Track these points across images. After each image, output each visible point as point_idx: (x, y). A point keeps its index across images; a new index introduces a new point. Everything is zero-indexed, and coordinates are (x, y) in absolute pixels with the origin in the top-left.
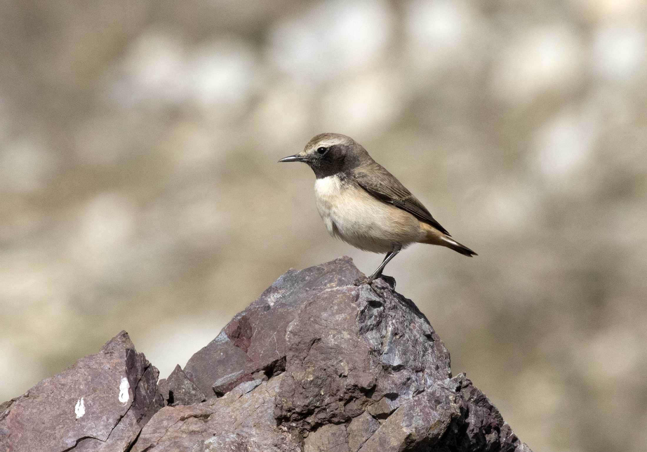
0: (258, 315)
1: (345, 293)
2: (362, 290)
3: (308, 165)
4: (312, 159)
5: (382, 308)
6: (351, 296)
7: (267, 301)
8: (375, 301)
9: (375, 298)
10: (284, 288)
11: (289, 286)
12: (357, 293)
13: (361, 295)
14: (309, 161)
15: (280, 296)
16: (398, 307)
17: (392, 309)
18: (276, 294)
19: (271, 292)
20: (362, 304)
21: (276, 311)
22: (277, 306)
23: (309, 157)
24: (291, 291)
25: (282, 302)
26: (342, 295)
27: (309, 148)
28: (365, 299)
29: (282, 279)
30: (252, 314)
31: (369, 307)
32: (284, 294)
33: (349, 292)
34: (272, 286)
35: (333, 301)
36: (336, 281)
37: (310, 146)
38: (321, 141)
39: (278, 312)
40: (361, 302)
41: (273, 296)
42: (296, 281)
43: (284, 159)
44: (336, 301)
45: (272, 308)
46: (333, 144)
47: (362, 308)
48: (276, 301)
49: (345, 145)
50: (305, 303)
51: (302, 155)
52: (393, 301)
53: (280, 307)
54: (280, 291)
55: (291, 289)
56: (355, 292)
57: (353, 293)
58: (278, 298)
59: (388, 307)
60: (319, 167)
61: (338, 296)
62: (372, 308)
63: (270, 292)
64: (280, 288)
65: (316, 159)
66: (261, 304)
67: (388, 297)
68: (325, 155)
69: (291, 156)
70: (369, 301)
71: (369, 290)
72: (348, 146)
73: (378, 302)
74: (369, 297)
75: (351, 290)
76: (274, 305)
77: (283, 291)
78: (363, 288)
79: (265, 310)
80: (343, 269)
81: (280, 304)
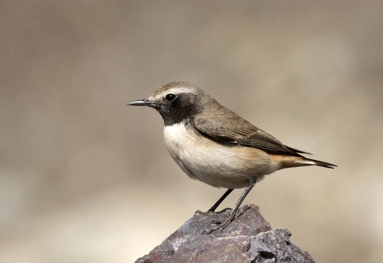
0: (161, 259)
1: (236, 242)
2: (254, 241)
3: (156, 111)
4: (161, 105)
5: (273, 259)
6: (242, 246)
7: (172, 245)
8: (266, 252)
9: (267, 248)
10: (189, 233)
11: (194, 231)
12: (248, 243)
13: (253, 245)
14: (157, 107)
15: (185, 241)
16: (292, 259)
17: (284, 261)
18: (181, 239)
19: (177, 237)
20: (253, 254)
21: (179, 256)
22: (181, 251)
23: (158, 103)
24: (197, 236)
25: (187, 247)
26: (234, 244)
27: (160, 93)
28: (257, 250)
29: (188, 224)
30: (156, 258)
31: (260, 258)
32: (189, 239)
33: (241, 242)
34: (178, 231)
35: (224, 250)
36: (240, 229)
37: (160, 91)
38: (171, 88)
39: (181, 257)
40: (252, 253)
41: (178, 241)
42: (202, 227)
43: (133, 103)
44: (226, 250)
45: (176, 252)
46: (182, 92)
47: (253, 259)
48: (181, 247)
49: (194, 94)
50: (197, 250)
51: (150, 100)
52: (286, 253)
53: (184, 253)
54: (185, 236)
55: (196, 235)
56: (246, 242)
57: (245, 243)
58: (182, 243)
59: (280, 259)
60: (168, 113)
61: (230, 245)
62: (263, 258)
63: (175, 237)
64: (186, 233)
65: (165, 105)
66: (166, 249)
67: (282, 248)
68: (173, 102)
69: (139, 101)
70: (260, 252)
71: (261, 241)
72: (196, 96)
73: (269, 253)
74: (261, 248)
75: (243, 240)
76: (178, 250)
77: (188, 236)
78: (255, 238)
79: (168, 255)
80: (249, 217)
81: (185, 249)
